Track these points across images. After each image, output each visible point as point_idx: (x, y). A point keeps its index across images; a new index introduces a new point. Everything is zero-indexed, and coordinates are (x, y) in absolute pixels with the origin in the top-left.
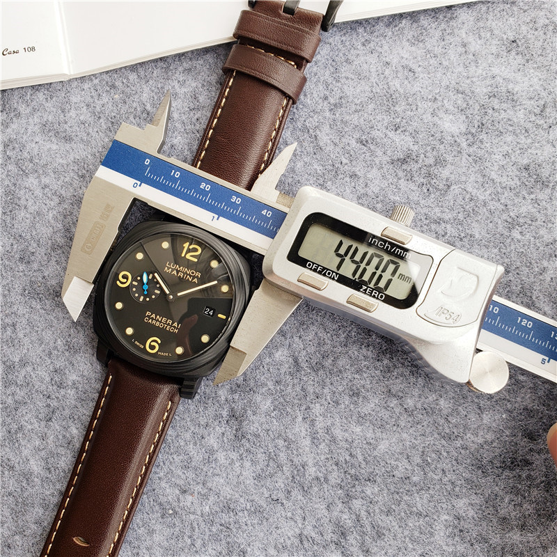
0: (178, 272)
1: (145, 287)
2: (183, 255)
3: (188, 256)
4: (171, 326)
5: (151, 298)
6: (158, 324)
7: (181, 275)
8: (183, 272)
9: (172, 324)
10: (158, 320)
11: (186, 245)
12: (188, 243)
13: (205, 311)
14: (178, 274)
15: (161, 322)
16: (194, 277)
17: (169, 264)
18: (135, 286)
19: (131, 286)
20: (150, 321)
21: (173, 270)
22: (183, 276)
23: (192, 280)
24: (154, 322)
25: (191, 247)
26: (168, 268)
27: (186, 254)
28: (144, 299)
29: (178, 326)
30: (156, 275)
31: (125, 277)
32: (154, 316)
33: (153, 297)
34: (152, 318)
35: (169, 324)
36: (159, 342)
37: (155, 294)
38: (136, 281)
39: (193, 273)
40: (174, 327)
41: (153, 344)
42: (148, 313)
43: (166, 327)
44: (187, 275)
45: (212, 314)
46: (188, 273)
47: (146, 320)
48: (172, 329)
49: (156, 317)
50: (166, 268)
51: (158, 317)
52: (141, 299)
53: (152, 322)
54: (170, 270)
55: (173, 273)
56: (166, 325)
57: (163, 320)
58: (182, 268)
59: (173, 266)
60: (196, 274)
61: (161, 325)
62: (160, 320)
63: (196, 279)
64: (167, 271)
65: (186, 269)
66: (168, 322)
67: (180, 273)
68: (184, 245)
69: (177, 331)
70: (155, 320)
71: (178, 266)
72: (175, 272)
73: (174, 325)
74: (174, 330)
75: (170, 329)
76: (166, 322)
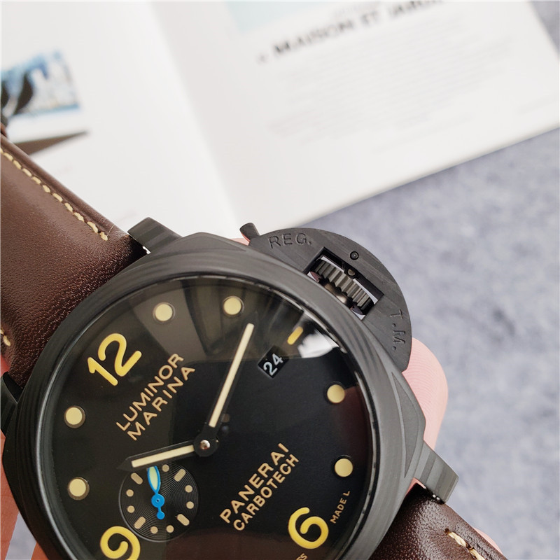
0: (149, 408)
1: (159, 501)
2: (114, 382)
3: (122, 370)
4: (277, 468)
5: (189, 497)
6: (261, 502)
7: (159, 403)
8: (156, 395)
9: (271, 463)
10: (251, 497)
11: (93, 366)
12: (91, 361)
13: (268, 371)
14: (154, 410)
15: (257, 492)
16: (177, 372)
17: (124, 422)
18: (146, 527)
19: (142, 534)
20: (246, 517)
21: (141, 419)
22: (165, 398)
23: (181, 378)
24: (251, 508)
25: (102, 356)
26: (133, 428)
27: (112, 371)
28: (187, 513)
29: (281, 451)
30: (136, 463)
31: (116, 542)
32: (236, 505)
33: (189, 489)
34: (242, 509)
35: (270, 474)
36: (305, 510)
37: (184, 481)
38: (134, 518)
39: (166, 372)
40: (282, 461)
41: (305, 528)
42: (225, 516)
43: (275, 481)
44: (165, 387)
45: (280, 360)
46: (161, 383)
47: (239, 525)
48: (285, 469)
49: (241, 500)
50: (130, 433)
51: (242, 494)
52: (183, 520)
53: (249, 514)
54: (138, 425)
55: (147, 420)
56: (270, 482)
57: (254, 484)
58: (143, 395)
59: (131, 415)
60: (173, 364)
61: (266, 492)
62: (252, 492)
63: (183, 369)
64: (139, 433)
65: (151, 385)
66: (263, 473)
67: (154, 404)
68: (92, 371)
69: (294, 458)
70: (247, 503)
71: (136, 404)
72: (148, 416)
73: (276, 461)
74: (289, 465)
75: (283, 475)
76: (262, 477)
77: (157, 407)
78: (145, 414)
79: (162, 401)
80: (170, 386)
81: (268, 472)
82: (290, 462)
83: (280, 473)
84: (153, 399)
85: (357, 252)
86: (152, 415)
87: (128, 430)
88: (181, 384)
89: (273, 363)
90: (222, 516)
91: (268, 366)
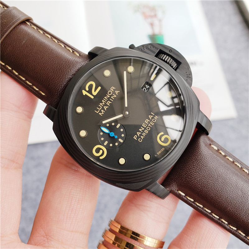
0: (106, 105)
1: (112, 134)
2: (92, 97)
3: (95, 93)
4: (151, 120)
5: (122, 133)
6: (146, 131)
7: (109, 103)
8: (107, 101)
9: (149, 119)
10: (143, 131)
12: (83, 91)
14: (107, 106)
15: (145, 129)
16: (114, 93)
17: (97, 110)
18: (108, 144)
19: (107, 147)
20: (142, 137)
21: (103, 109)
22: (111, 101)
23: (116, 94)
24: (144, 134)
25: (87, 89)
26: (100, 112)
27: (91, 94)
28: (122, 138)
29: (152, 115)
30: (104, 122)
31: (98, 150)
32: (138, 133)
34: (141, 135)
35: (149, 122)
36: (162, 133)
37: (120, 128)
38: (104, 141)
39: (110, 93)
40: (152, 118)
41: (163, 139)
42: (135, 138)
43: (151, 125)
44: (110, 98)
45: (148, 87)
46: (109, 97)
47: (140, 140)
48: (154, 120)
49: (140, 132)
50: (100, 114)
51: (140, 130)
52: (121, 140)
53: (144, 136)
54: (102, 111)
55: (105, 109)
56: (149, 125)
57: (144, 126)
58: (103, 101)
59: (100, 107)
60: (112, 90)
61: (148, 129)
62: (143, 129)
63: (116, 91)
64: (103, 113)
65: (105, 97)
66: (147, 122)
67: (107, 103)
68: (84, 94)
69: (156, 117)
70: (142, 133)
71: (101, 104)
72: (105, 108)
73: (150, 118)
74: (155, 119)
75: (153, 122)
76: (146, 124)
77: (108, 104)
78: (104, 107)
79: (110, 102)
80: (112, 97)
81: (148, 122)
82: (155, 118)
83: (152, 122)
84: (106, 102)
85: (171, 50)
86: (107, 107)
87: (99, 113)
88: (116, 96)
89: (146, 88)
90: (134, 138)
91: (144, 89)
